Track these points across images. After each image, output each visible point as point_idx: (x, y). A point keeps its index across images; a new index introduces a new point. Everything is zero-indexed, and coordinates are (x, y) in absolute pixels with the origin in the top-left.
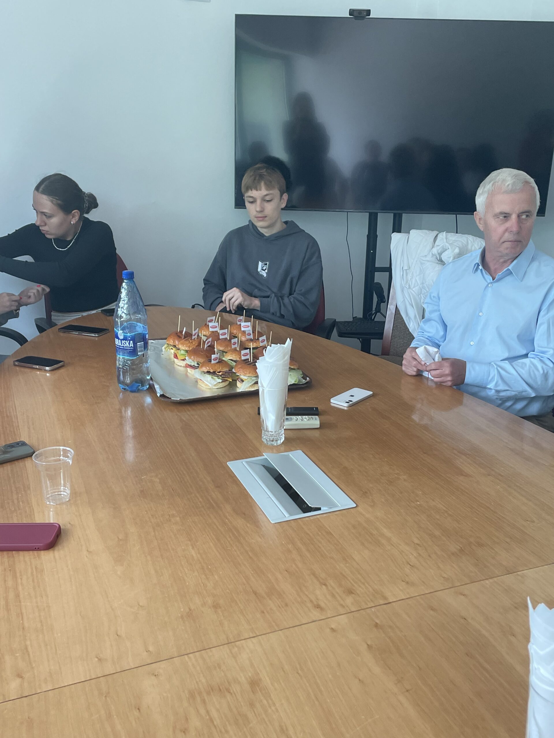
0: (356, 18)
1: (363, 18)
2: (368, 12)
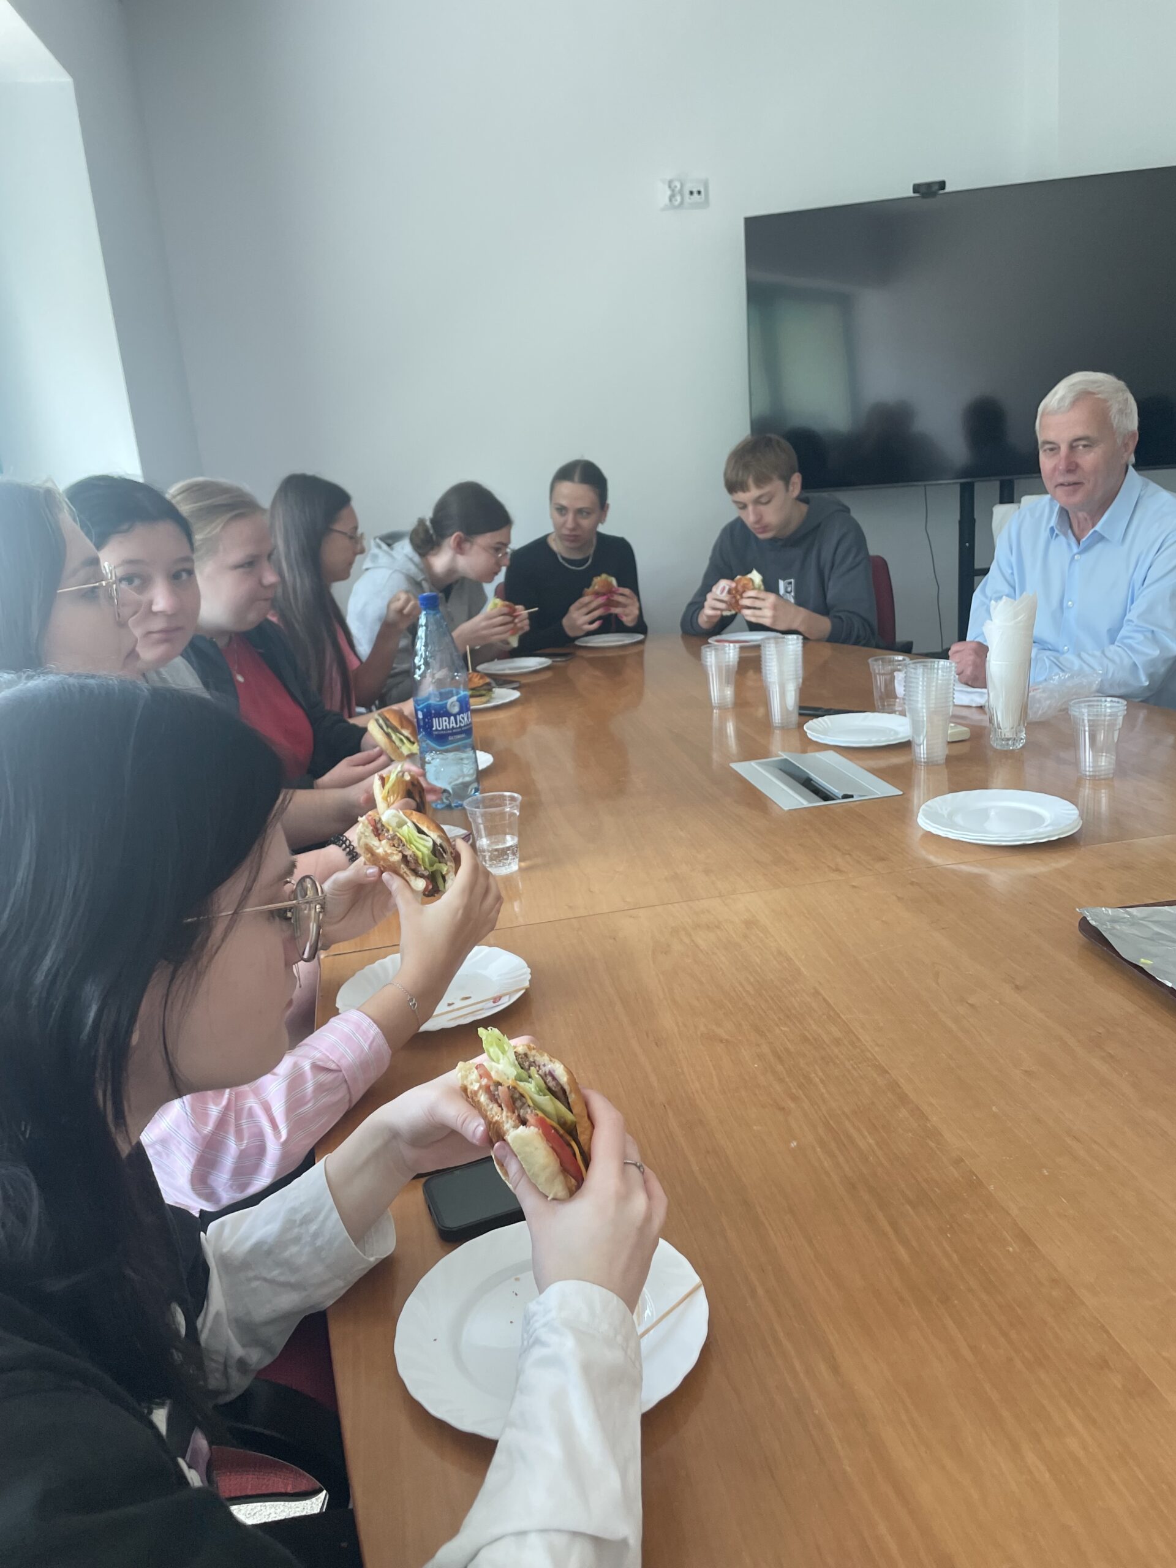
0: (924, 196)
1: (934, 194)
2: (942, 185)
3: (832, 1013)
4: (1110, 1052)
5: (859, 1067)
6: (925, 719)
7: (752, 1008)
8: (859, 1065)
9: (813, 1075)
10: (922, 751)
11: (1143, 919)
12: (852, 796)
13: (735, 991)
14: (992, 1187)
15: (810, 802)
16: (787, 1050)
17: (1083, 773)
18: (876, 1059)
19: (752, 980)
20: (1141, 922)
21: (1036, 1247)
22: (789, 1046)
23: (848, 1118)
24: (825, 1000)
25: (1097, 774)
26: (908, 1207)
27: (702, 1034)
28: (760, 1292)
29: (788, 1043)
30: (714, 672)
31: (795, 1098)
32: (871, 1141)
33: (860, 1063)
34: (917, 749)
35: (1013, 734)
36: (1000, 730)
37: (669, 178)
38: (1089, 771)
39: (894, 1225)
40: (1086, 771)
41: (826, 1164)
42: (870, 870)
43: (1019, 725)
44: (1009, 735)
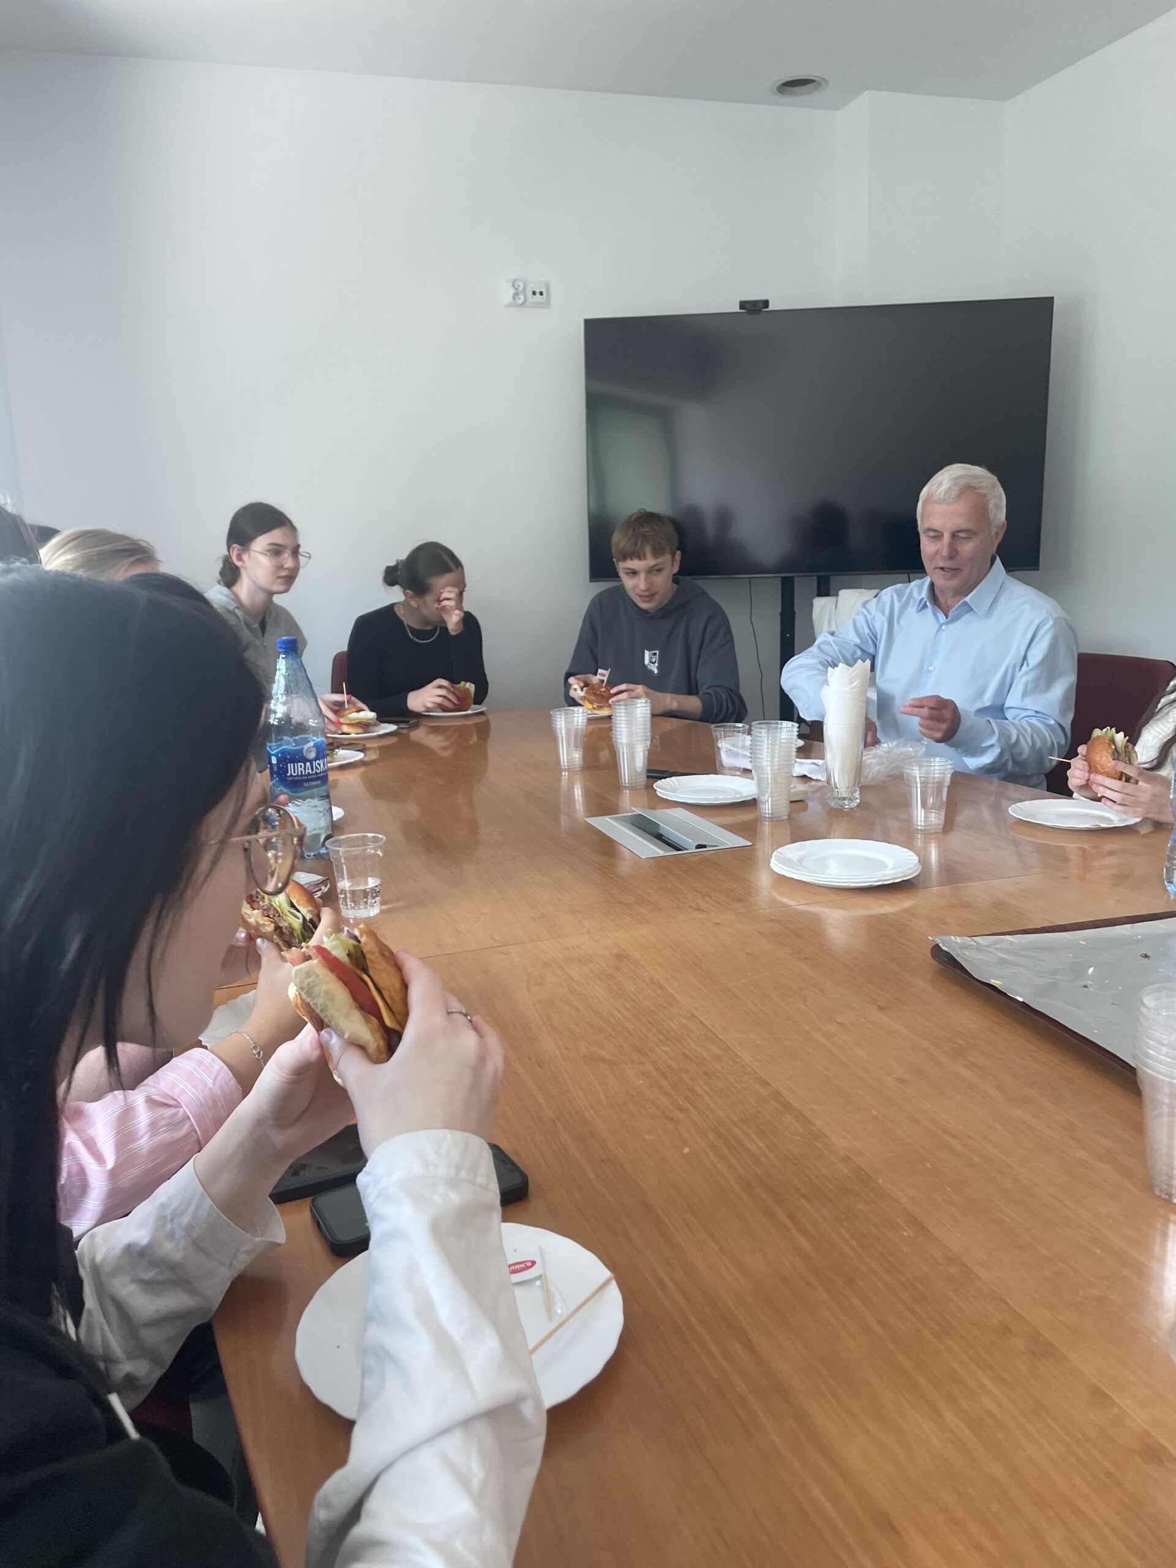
0: (750, 312)
1: (758, 312)
2: (766, 303)
3: (709, 1034)
4: (973, 1060)
5: (740, 1080)
6: (769, 776)
7: (632, 1031)
8: (742, 1079)
9: (698, 1088)
10: (767, 808)
11: (989, 946)
12: (705, 846)
13: (613, 1016)
14: (880, 1181)
15: (666, 852)
16: (669, 1067)
17: (916, 827)
18: (756, 1072)
19: (628, 1006)
20: (987, 949)
21: (929, 1231)
22: (671, 1063)
23: (735, 1125)
24: (701, 1022)
25: (928, 828)
26: (803, 1201)
27: (584, 1057)
28: (670, 1284)
29: (669, 1060)
30: (564, 735)
31: (682, 1109)
32: (761, 1144)
33: (741, 1076)
34: (762, 806)
35: (849, 794)
36: (836, 790)
37: (513, 278)
38: (921, 826)
39: (791, 1217)
40: (918, 825)
41: (719, 1165)
42: (731, 909)
43: (854, 785)
44: (844, 795)
